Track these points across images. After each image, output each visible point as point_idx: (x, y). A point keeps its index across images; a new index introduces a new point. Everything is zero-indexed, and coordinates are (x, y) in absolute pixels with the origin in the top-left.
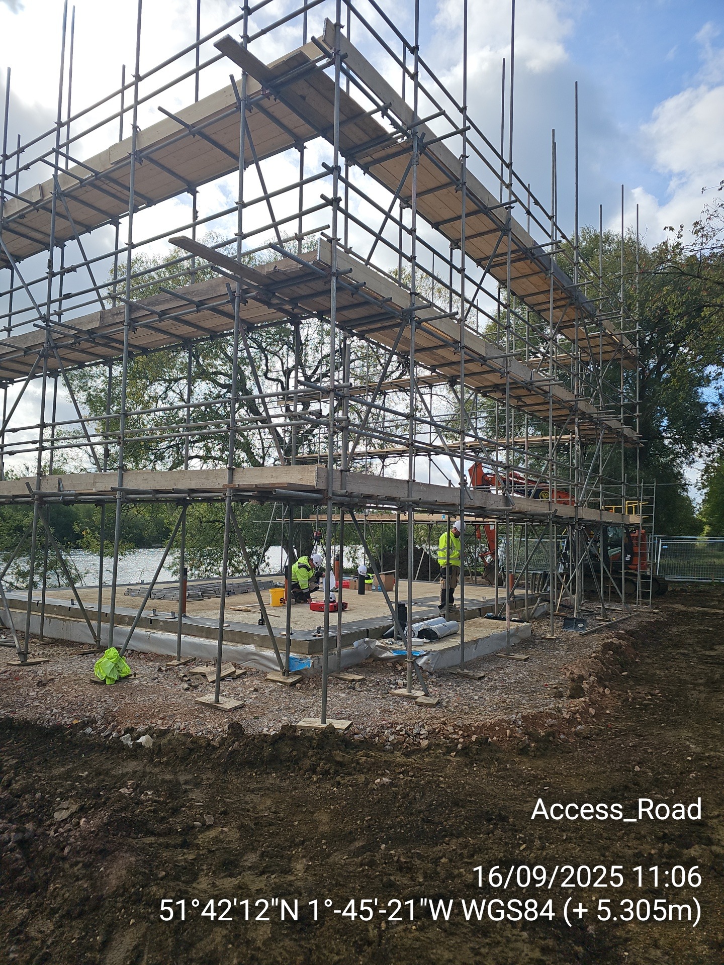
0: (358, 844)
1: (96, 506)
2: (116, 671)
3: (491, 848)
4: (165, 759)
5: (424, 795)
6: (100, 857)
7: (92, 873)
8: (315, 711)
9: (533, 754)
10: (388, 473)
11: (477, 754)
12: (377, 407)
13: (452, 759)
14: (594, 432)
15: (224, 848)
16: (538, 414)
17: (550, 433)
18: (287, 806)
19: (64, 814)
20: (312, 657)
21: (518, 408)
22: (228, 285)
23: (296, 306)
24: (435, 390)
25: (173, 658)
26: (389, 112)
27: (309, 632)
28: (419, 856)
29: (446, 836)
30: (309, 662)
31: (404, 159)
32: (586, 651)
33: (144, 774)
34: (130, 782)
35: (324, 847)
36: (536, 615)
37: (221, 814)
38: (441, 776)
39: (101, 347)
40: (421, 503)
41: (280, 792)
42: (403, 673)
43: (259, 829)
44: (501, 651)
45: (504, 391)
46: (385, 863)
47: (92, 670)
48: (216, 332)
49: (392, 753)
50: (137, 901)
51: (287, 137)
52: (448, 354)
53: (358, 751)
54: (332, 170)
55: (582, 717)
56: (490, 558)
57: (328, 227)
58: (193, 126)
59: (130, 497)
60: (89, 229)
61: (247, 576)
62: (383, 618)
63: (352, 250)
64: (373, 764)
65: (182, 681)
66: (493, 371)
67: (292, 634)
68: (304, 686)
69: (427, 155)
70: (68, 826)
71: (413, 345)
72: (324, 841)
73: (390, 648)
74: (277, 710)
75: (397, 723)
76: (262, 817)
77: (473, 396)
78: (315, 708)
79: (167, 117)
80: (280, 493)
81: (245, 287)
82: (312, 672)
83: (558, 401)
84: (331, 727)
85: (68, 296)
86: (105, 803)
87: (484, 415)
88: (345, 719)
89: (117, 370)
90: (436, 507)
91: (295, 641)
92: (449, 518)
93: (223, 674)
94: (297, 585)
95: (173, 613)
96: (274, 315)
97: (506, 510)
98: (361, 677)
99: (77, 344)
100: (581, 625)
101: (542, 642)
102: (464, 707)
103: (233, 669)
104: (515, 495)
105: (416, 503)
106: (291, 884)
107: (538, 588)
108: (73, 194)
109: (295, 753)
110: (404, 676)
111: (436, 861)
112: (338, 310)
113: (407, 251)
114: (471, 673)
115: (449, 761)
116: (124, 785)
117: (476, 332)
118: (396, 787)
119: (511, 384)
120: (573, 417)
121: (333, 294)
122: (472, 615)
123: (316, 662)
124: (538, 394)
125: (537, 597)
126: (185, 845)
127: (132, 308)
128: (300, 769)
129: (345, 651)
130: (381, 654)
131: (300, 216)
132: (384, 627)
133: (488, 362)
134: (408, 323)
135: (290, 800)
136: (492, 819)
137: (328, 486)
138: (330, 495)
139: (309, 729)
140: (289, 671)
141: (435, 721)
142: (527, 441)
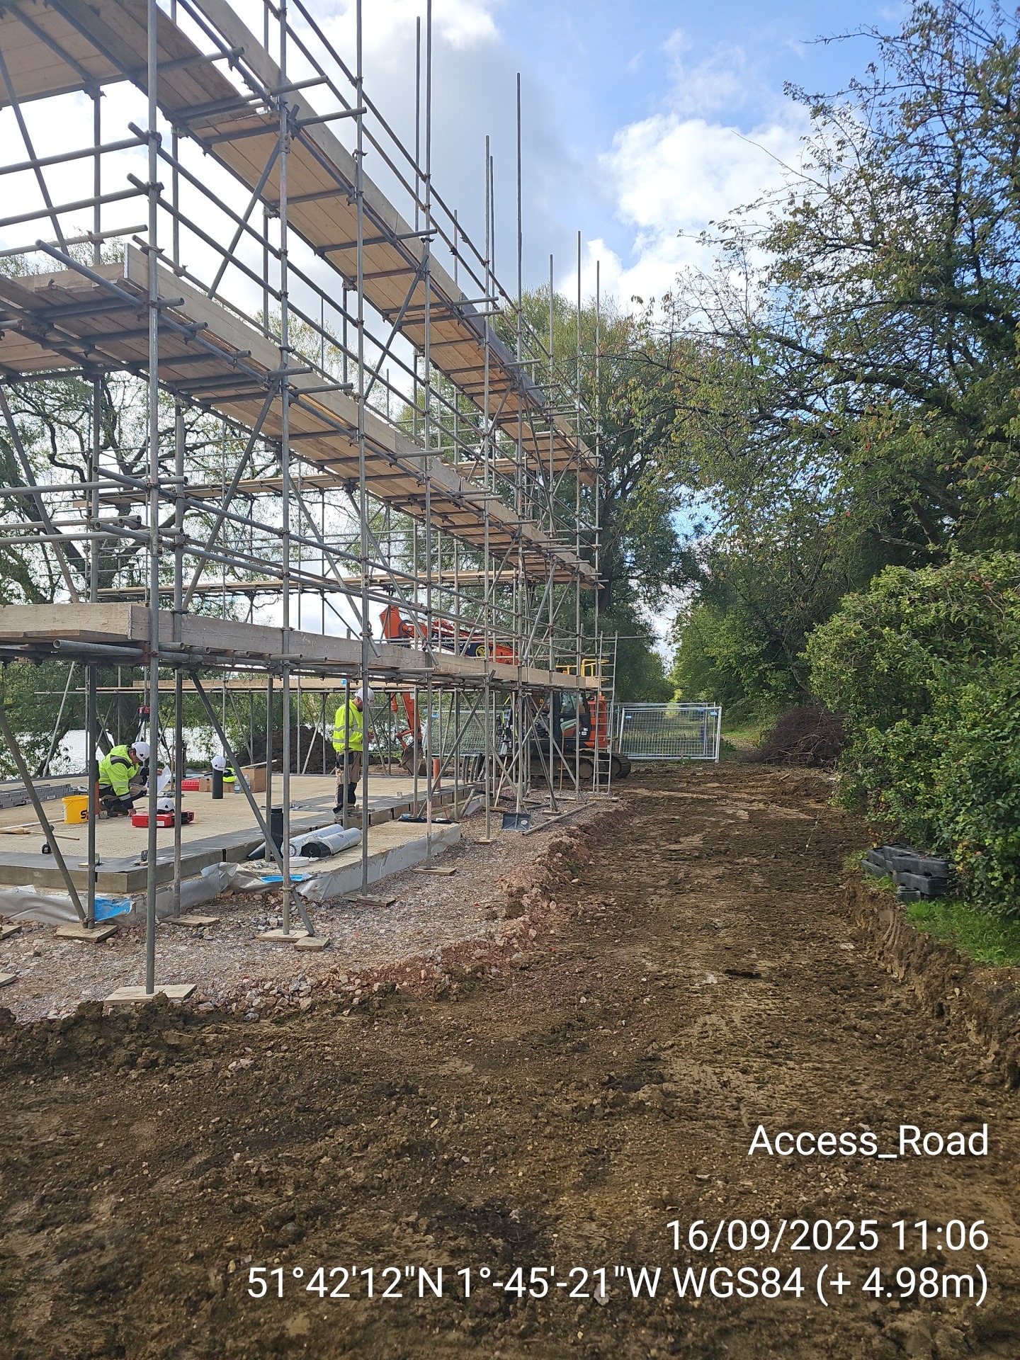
0: (198, 1159)
3: (392, 1132)
5: (300, 1075)
8: (136, 977)
11: (380, 1007)
13: (344, 1019)
14: (543, 567)
16: (470, 539)
17: (487, 567)
18: (88, 1121)
20: (133, 897)
21: (445, 531)
23: (92, 349)
24: (328, 497)
26: (242, 63)
27: (128, 860)
28: (290, 1161)
29: (329, 1127)
30: (127, 904)
31: (268, 140)
32: (530, 855)
36: (469, 813)
38: (328, 1045)
40: (303, 661)
41: (76, 1103)
42: (277, 908)
43: (38, 1164)
44: (419, 864)
45: (423, 504)
46: (239, 1179)
49: (257, 1022)
51: (68, 71)
52: (340, 444)
53: (204, 1027)
54: (149, 138)
55: (520, 942)
56: (410, 738)
57: (143, 228)
62: (247, 833)
63: (187, 270)
64: (227, 1042)
66: (407, 474)
67: (99, 864)
68: (120, 941)
69: (302, 140)
71: (286, 427)
72: (145, 1164)
73: (259, 874)
74: (73, 981)
75: (265, 980)
76: (44, 1144)
77: (384, 509)
78: (137, 972)
80: (67, 646)
82: (132, 918)
83: (496, 523)
84: (162, 997)
87: (400, 537)
88: (185, 982)
90: (326, 668)
91: (104, 875)
92: (348, 684)
94: (109, 790)
96: (54, 360)
97: (427, 672)
98: (213, 919)
100: (524, 822)
101: (474, 848)
102: (364, 947)
104: (444, 651)
105: (296, 662)
106: (88, 1236)
107: (472, 776)
109: (101, 1042)
110: (280, 911)
111: (313, 1164)
113: (276, 284)
114: (377, 898)
115: (340, 1022)
117: (387, 418)
118: (260, 1069)
119: (432, 495)
120: (516, 546)
121: (153, 335)
122: (382, 819)
123: (140, 903)
124: (469, 511)
125: (470, 789)
128: (110, 1064)
129: (186, 883)
130: (245, 884)
131: (97, 202)
132: (250, 845)
133: (400, 461)
134: (278, 392)
135: (92, 1113)
136: (395, 1093)
137: (151, 636)
138: (155, 649)
139: (125, 1004)
140: (94, 921)
141: (322, 970)
142: (458, 577)
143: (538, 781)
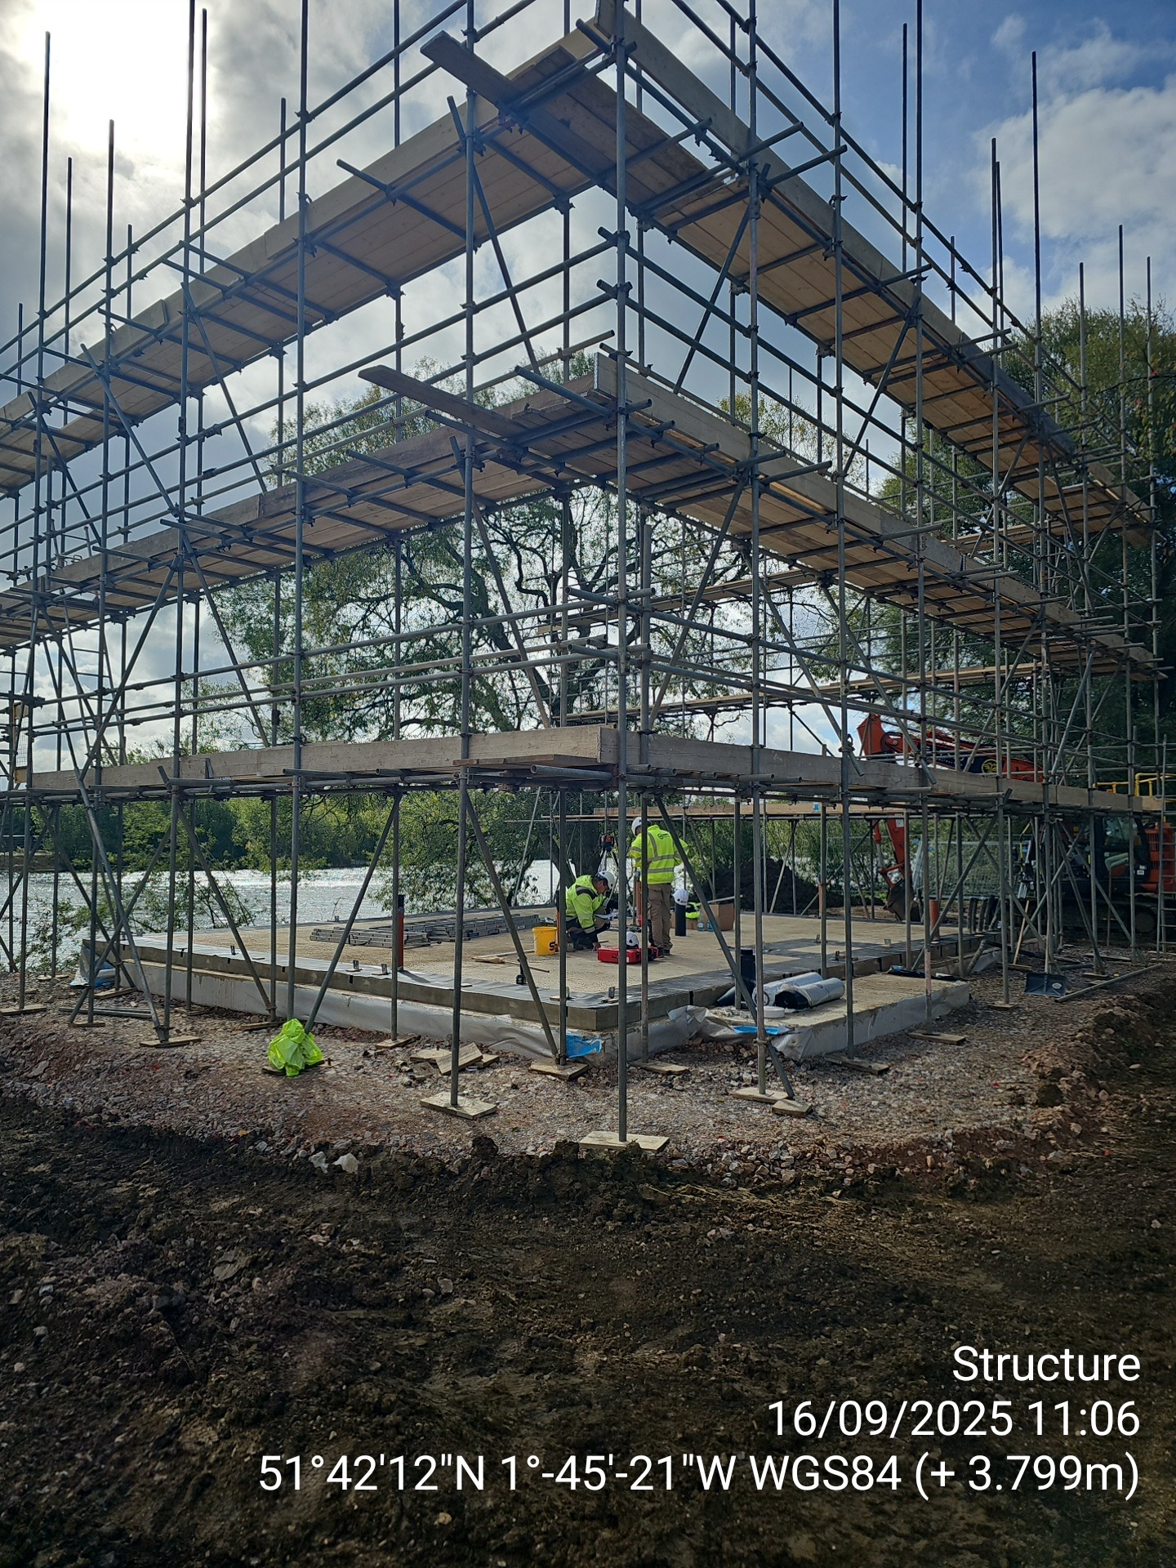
0: (681, 1332)
1: (263, 800)
2: (300, 1056)
3: (902, 1346)
4: (378, 1191)
5: (788, 1257)
6: (282, 1335)
7: (271, 1359)
8: (608, 1121)
9: (972, 1196)
10: (719, 737)
11: (876, 1194)
12: (700, 627)
13: (834, 1200)
14: (1076, 656)
15: (469, 1331)
16: (974, 628)
17: (997, 660)
18: (567, 1268)
19: (229, 1271)
21: (941, 620)
22: (453, 439)
23: (561, 467)
24: (798, 597)
25: (387, 1036)
26: (709, 134)
27: (596, 997)
28: (781, 1354)
29: (825, 1324)
30: (597, 1043)
31: (736, 211)
32: (1067, 1029)
33: (346, 1214)
34: (325, 1226)
35: (627, 1334)
36: (978, 969)
37: (464, 1278)
38: (817, 1228)
39: (261, 552)
40: (778, 782)
41: (556, 1247)
42: (751, 1063)
43: (524, 1303)
44: (917, 1028)
45: (914, 592)
46: (726, 1363)
47: (264, 1053)
48: (436, 518)
49: (735, 1189)
50: (341, 1404)
51: (541, 191)
52: (816, 533)
53: (679, 1186)
54: (615, 239)
55: (1058, 1138)
56: (897, 875)
57: (612, 333)
58: (392, 187)
59: (311, 784)
60: (238, 366)
61: (497, 909)
62: (717, 974)
63: (652, 369)
64: (705, 1206)
65: (401, 1071)
66: (896, 558)
67: (569, 998)
68: (590, 1081)
69: (773, 201)
70: (234, 1289)
71: (757, 521)
72: (626, 1325)
73: (730, 1021)
74: (548, 1118)
75: (741, 1142)
76: (528, 1284)
77: (863, 603)
78: (608, 1117)
79: (351, 175)
80: (543, 772)
81: (480, 442)
82: (602, 1058)
83: (1013, 608)
84: (635, 1146)
85: (211, 473)
86: (288, 1255)
87: (883, 634)
88: (657, 1134)
89: (289, 588)
90: (801, 790)
91: (574, 1009)
92: (824, 809)
93: (462, 1061)
94: (575, 922)
95: (384, 966)
96: (528, 484)
97: (922, 792)
98: (682, 1068)
99: (226, 549)
100: (1057, 985)
101: (989, 1014)
102: (854, 1119)
103: (478, 1053)
104: (938, 767)
105: (767, 784)
106: (575, 1389)
107: (982, 923)
108: (213, 311)
109: (577, 1186)
110: (753, 1066)
111: (810, 1363)
112: (629, 469)
113: (744, 364)
114: (865, 1064)
115: (830, 1204)
116: (316, 1229)
117: (866, 494)
118: (741, 1243)
119: (926, 579)
120: (1038, 631)
122: (867, 969)
123: (609, 1042)
124: (975, 593)
125: (979, 939)
126: (410, 1323)
127: (306, 486)
128: (587, 1211)
129: (654, 1026)
130: (715, 1032)
131: (565, 319)
132: (718, 988)
133: (885, 544)
134: (747, 484)
135: (572, 1260)
136: (903, 1299)
137: (619, 758)
138: (623, 772)
139: (601, 1148)
140: (566, 1057)
141: (805, 1139)
142: (958, 676)
143: (1074, 933)
